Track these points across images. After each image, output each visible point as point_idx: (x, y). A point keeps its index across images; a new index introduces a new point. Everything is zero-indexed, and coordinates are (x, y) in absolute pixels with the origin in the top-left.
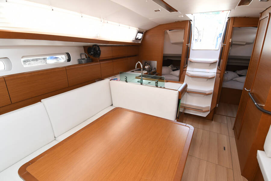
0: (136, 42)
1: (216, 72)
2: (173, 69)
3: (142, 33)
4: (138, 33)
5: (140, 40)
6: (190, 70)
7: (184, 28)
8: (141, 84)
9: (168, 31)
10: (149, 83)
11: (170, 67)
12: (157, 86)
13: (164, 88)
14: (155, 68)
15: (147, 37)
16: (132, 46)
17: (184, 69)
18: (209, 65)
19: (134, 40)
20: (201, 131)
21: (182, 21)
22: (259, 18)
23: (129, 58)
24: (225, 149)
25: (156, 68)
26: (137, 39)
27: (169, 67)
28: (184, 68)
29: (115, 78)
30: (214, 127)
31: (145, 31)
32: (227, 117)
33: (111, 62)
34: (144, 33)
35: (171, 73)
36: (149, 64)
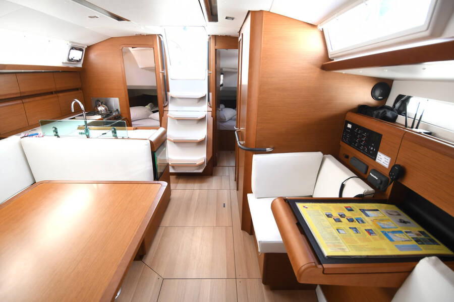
0: (71, 66)
1: (207, 110)
2: (153, 110)
3: (81, 50)
4: (72, 50)
5: (78, 61)
6: (173, 110)
7: (152, 46)
8: (88, 137)
9: (130, 49)
10: (103, 134)
11: (148, 107)
12: (116, 137)
13: (128, 138)
14: (117, 110)
15: (93, 56)
16: (62, 72)
17: (165, 109)
18: (196, 101)
19: (64, 62)
20: (197, 192)
21: (147, 35)
22: (237, 38)
23: (61, 95)
24: (224, 206)
25: (119, 110)
26: (70, 60)
27: (146, 106)
28: (165, 107)
29: (34, 132)
30: (214, 183)
31: (86, 47)
32: (230, 167)
33: (20, 103)
34: (84, 50)
35: (149, 117)
36: (106, 104)
